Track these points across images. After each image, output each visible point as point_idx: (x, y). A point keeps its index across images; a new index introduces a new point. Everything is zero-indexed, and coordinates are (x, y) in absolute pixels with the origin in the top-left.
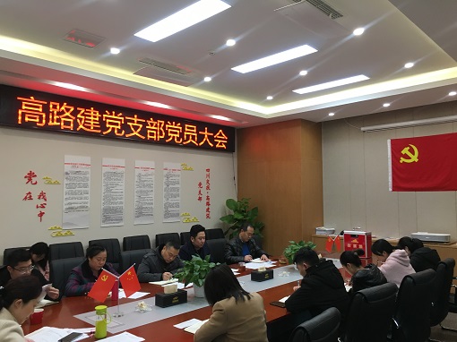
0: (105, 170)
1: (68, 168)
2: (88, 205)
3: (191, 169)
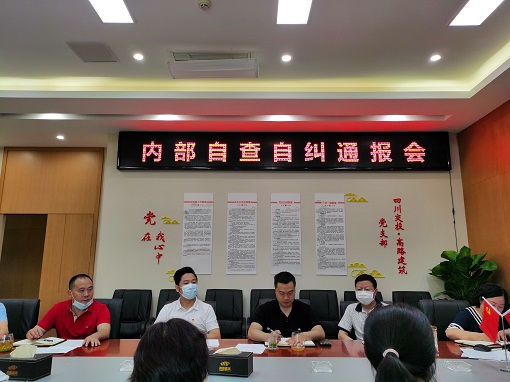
0: (231, 206)
1: (188, 206)
2: (210, 247)
3: (363, 200)
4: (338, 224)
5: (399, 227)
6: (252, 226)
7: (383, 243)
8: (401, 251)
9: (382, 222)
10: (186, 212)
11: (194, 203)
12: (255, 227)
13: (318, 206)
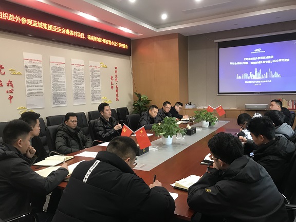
0: (52, 65)
1: (26, 63)
2: (43, 91)
3: (106, 67)
4: (98, 78)
5: (116, 80)
6: (63, 78)
7: (112, 87)
8: (117, 91)
10: (26, 67)
11: (31, 61)
13: (91, 68)
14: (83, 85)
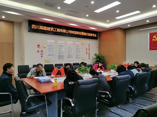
0: (59, 44)
1: (48, 44)
2: (54, 54)
3: (84, 44)
4: (79, 49)
5: (89, 50)
6: (63, 49)
8: (89, 55)
9: (87, 49)
11: (50, 43)
12: (64, 49)
13: (76, 45)
14: (72, 52)
